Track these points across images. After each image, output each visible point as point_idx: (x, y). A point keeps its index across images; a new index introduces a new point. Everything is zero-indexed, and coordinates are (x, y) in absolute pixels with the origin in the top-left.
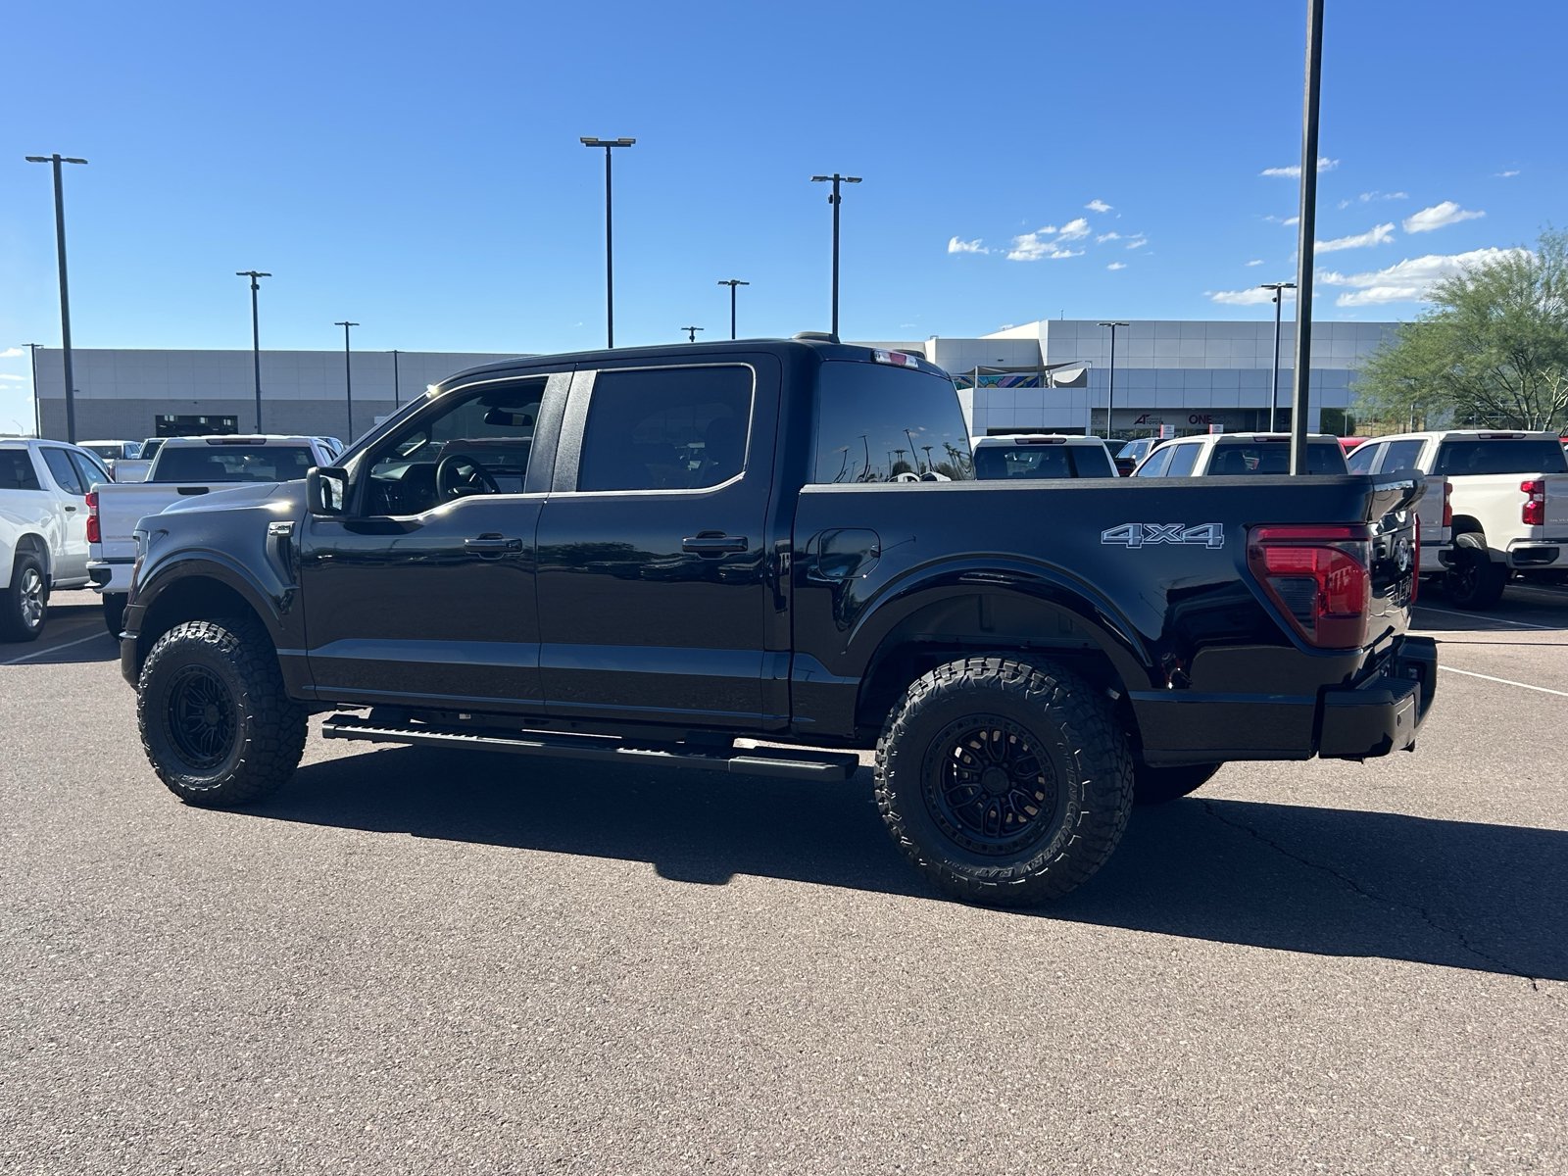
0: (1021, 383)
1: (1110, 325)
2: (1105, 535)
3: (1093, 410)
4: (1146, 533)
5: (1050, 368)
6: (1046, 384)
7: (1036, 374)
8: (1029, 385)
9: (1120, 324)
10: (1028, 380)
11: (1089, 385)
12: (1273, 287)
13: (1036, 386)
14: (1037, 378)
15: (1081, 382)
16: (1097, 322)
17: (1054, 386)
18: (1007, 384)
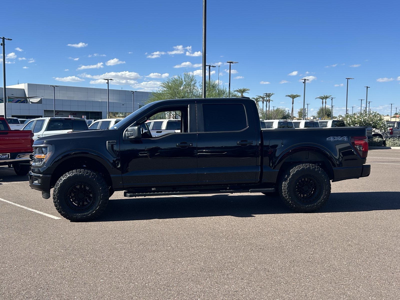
0: (20, 102)
1: (53, 86)
2: (327, 139)
3: (44, 110)
4: (335, 138)
5: (29, 98)
6: (28, 102)
7: (24, 99)
8: (22, 102)
9: (56, 86)
10: (22, 101)
11: (43, 103)
12: (106, 79)
13: (24, 103)
14: (24, 101)
15: (40, 102)
16: (50, 85)
17: (31, 103)
18: (15, 102)
